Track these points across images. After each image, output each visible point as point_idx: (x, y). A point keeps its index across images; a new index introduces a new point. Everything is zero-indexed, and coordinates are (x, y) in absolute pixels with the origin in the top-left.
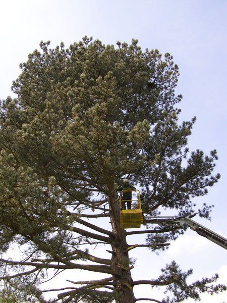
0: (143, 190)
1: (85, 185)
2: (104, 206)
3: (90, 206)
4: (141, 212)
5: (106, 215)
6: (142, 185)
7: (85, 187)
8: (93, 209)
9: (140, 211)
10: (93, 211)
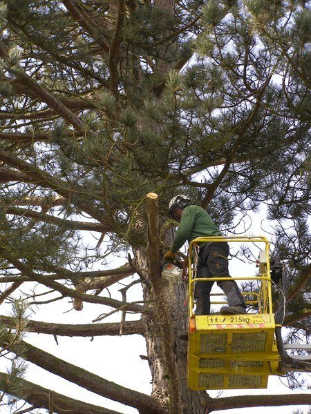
0: (280, 234)
1: (48, 203)
2: (123, 291)
3: (66, 292)
4: (272, 325)
5: (127, 329)
6: (276, 214)
7: (45, 209)
8: (79, 300)
9: (267, 321)
10: (79, 308)
